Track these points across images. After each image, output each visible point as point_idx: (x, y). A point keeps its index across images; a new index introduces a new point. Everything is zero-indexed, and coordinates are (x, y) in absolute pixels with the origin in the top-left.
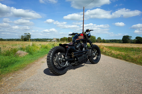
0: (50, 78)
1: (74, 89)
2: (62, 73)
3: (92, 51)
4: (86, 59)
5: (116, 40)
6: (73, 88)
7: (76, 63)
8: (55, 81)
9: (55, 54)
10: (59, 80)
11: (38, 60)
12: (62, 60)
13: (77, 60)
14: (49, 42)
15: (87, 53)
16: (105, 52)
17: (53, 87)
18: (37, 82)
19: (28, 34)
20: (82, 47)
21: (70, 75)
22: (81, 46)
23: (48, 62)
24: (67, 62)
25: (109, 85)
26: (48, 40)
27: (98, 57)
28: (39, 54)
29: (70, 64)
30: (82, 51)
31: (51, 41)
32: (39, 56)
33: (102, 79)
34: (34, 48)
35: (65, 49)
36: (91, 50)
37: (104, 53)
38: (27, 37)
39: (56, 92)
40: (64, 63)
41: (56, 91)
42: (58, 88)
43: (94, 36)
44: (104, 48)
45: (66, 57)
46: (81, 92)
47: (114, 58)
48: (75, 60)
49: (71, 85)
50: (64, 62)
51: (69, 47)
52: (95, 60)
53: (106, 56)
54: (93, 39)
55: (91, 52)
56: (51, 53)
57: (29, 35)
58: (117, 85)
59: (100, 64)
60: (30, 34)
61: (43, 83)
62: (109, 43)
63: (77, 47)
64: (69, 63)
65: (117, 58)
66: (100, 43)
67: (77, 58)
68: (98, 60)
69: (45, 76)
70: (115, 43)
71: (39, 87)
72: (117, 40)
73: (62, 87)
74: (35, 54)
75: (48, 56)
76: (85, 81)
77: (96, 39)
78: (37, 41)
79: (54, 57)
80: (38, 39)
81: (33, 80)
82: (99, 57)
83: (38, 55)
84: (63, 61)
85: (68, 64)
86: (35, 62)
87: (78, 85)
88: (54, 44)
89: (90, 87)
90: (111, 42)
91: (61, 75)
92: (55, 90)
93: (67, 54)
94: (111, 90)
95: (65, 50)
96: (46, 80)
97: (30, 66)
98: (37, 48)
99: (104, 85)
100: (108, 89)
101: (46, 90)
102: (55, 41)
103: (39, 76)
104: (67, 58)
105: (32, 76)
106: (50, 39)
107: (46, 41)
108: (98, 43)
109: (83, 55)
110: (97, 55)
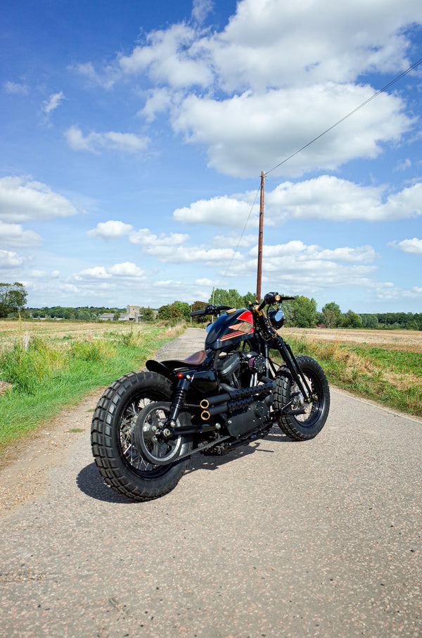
0: (105, 513)
1: (204, 573)
2: (158, 491)
3: (290, 384)
4: (266, 422)
5: (404, 314)
6: (199, 568)
7: (219, 444)
8: (126, 528)
9: (127, 408)
10: (142, 526)
11: (53, 419)
12: (158, 433)
13: (224, 431)
14: (109, 321)
15: (268, 398)
16: (354, 378)
17: (113, 559)
18: (46, 537)
19: (15, 288)
20: (244, 373)
21: (193, 501)
22: (242, 368)
23: (95, 446)
24: (179, 440)
25: (355, 552)
26: (102, 313)
27: (318, 413)
28: (61, 387)
29: (195, 447)
30: (245, 391)
31: (116, 318)
32: (60, 400)
33: (328, 520)
34: (40, 359)
35: (170, 385)
36: (287, 379)
37: (350, 382)
38: (8, 298)
39: (127, 585)
40: (165, 446)
41: (128, 581)
42: (137, 568)
43: (307, 300)
44: (351, 357)
45: (175, 421)
46: (234, 585)
47: (392, 406)
48: (217, 430)
49: (192, 549)
50: (166, 442)
51: (188, 377)
52: (306, 422)
53: (357, 399)
54: (303, 310)
55: (289, 390)
56: (108, 405)
57: (17, 293)
58: (390, 550)
59: (324, 442)
60: (21, 285)
61: (72, 542)
62: (375, 328)
63: (225, 372)
64: (191, 444)
65: (403, 407)
66: (335, 330)
67: (223, 422)
68: (318, 424)
69: (84, 502)
70: (401, 331)
71: (53, 560)
72: (410, 314)
73: (154, 562)
74: (41, 388)
75: (96, 419)
76: (257, 532)
77: (319, 310)
78: (52, 317)
79: (125, 421)
80: (59, 308)
81: (29, 526)
82: (323, 410)
83: (56, 396)
84: (160, 437)
85: (186, 451)
86: (43, 428)
87: (224, 549)
88: (130, 336)
89: (274, 559)
90: (383, 325)
91: (152, 498)
92: (124, 575)
93: (181, 404)
94: (364, 575)
95: (171, 388)
96: (88, 524)
97: (19, 452)
98: (53, 357)
99: (336, 553)
100: (351, 570)
101: (81, 577)
102: (137, 321)
103: (56, 505)
104: (179, 425)
105: (26, 502)
106: (112, 311)
107: (94, 321)
108: (327, 327)
109: (252, 408)
110: (313, 400)
